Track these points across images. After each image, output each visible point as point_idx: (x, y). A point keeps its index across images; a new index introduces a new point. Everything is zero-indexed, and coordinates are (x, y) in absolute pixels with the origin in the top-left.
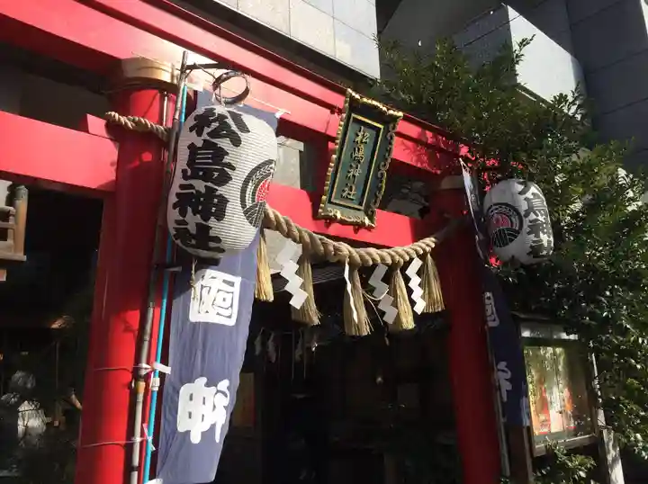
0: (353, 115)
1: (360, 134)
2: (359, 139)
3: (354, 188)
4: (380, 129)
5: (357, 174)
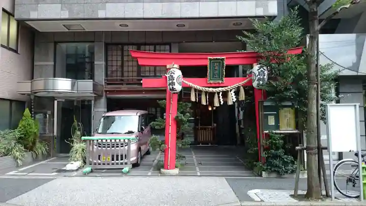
0: (212, 61)
1: (215, 64)
3: (217, 75)
4: (221, 62)
5: (217, 72)
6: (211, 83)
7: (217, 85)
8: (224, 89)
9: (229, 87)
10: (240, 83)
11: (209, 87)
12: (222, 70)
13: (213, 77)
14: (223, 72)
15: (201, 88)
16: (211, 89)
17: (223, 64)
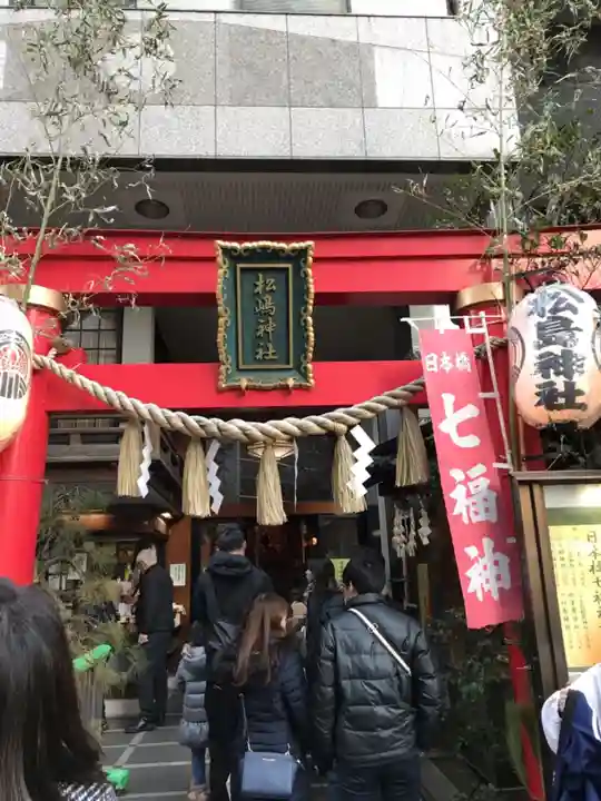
0: (239, 266)
1: (260, 283)
2: (259, 289)
3: (270, 346)
4: (288, 269)
5: (270, 330)
6: (237, 389)
7: (276, 401)
8: (310, 423)
9: (339, 413)
10: (398, 391)
11: (226, 415)
12: (298, 316)
13: (252, 354)
14: (301, 329)
15: (177, 419)
16: (235, 426)
17: (301, 281)
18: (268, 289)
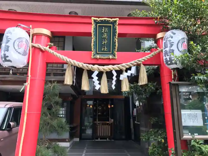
0: (98, 25)
3: (106, 47)
6: (96, 58)
7: (106, 62)
10: (140, 59)
12: (113, 39)
14: (114, 43)
15: (81, 64)
16: (96, 67)
18: (105, 31)
